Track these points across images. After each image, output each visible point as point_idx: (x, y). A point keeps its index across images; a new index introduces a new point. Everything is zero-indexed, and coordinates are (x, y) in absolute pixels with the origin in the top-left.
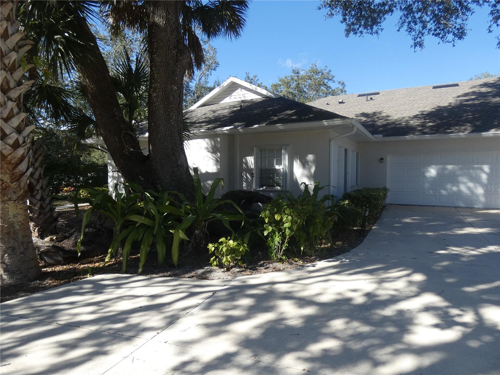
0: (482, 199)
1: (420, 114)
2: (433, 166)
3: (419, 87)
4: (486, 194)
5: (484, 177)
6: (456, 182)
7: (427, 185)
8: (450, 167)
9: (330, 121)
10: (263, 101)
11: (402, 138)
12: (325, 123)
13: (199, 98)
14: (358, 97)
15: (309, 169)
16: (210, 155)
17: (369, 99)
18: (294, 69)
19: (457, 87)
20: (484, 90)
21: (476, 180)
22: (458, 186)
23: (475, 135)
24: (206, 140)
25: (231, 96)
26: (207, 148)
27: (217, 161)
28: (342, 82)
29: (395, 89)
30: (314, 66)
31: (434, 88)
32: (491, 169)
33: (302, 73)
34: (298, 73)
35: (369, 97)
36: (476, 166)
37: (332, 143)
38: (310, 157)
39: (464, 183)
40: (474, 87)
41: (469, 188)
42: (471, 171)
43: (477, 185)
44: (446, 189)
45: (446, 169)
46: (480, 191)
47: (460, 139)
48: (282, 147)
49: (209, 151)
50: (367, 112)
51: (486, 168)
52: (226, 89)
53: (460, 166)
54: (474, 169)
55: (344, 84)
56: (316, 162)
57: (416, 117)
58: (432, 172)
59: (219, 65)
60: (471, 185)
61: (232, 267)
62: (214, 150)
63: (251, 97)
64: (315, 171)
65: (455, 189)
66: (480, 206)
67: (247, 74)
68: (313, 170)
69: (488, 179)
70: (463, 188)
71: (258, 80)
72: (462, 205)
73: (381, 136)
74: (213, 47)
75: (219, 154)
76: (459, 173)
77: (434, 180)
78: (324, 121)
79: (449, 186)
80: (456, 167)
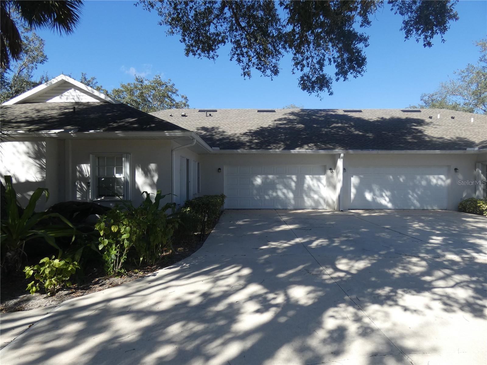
0: (293, 202)
1: (249, 132)
2: (259, 176)
3: (247, 109)
4: (295, 198)
5: (293, 184)
6: (275, 189)
7: (255, 192)
8: (271, 177)
9: (171, 132)
10: (101, 105)
11: (235, 151)
12: (167, 134)
13: (18, 93)
14: (199, 113)
15: (152, 177)
16: (31, 161)
17: (208, 115)
18: (137, 77)
19: (274, 113)
20: (291, 117)
21: (288, 187)
22: (276, 192)
23: (286, 152)
24: (27, 143)
25: (62, 96)
26: (28, 153)
27: (42, 168)
28: (185, 97)
29: (230, 109)
30: (158, 77)
31: (259, 111)
32: (297, 178)
33: (146, 83)
34: (141, 82)
35: (208, 113)
36: (288, 176)
37: (174, 153)
38: (153, 166)
39: (280, 190)
40: (285, 114)
41: (284, 194)
42: (285, 180)
43: (289, 191)
44: (268, 195)
45: (268, 178)
46: (291, 195)
47: (276, 155)
48: (122, 155)
49: (30, 157)
50: (206, 127)
51: (294, 178)
52: (55, 87)
53: (277, 176)
54: (286, 178)
55: (187, 99)
56: (159, 170)
57: (245, 134)
58: (258, 181)
59: (47, 59)
60: (285, 191)
61: (58, 290)
62: (37, 156)
63: (86, 99)
64: (158, 180)
65: (274, 194)
66: (291, 207)
67: (84, 75)
68: (156, 179)
69: (296, 186)
70: (280, 194)
71: (97, 82)
72: (280, 207)
73: (218, 148)
74: (39, 37)
75: (44, 161)
76: (276, 181)
77: (259, 188)
78: (166, 131)
79: (270, 192)
80: (275, 177)
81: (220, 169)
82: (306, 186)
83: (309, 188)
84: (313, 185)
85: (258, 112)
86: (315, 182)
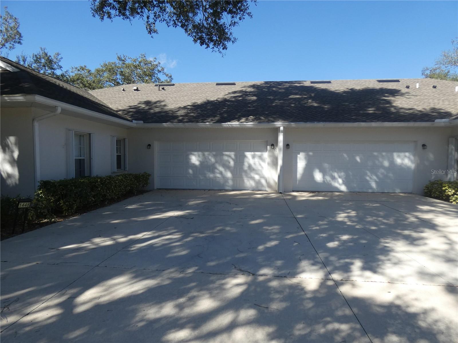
0: (231, 182)
1: (191, 105)
2: (196, 153)
3: (207, 83)
4: (234, 178)
5: (231, 162)
7: (191, 171)
11: (160, 125)
12: (6, 98)
14: (155, 87)
17: (161, 89)
18: (119, 56)
19: (233, 86)
20: (249, 90)
29: (189, 83)
30: (143, 56)
31: (218, 84)
32: (235, 155)
33: (128, 62)
34: (124, 60)
36: (225, 153)
37: (36, 124)
38: (12, 139)
39: (217, 168)
40: (244, 87)
41: (221, 173)
42: (222, 158)
43: (227, 170)
46: (229, 175)
51: (232, 155)
54: (223, 155)
56: (19, 144)
64: (19, 156)
66: (230, 188)
68: (16, 154)
81: (149, 145)
82: (246, 165)
83: (250, 166)
84: (255, 164)
85: (216, 85)
86: (257, 160)
